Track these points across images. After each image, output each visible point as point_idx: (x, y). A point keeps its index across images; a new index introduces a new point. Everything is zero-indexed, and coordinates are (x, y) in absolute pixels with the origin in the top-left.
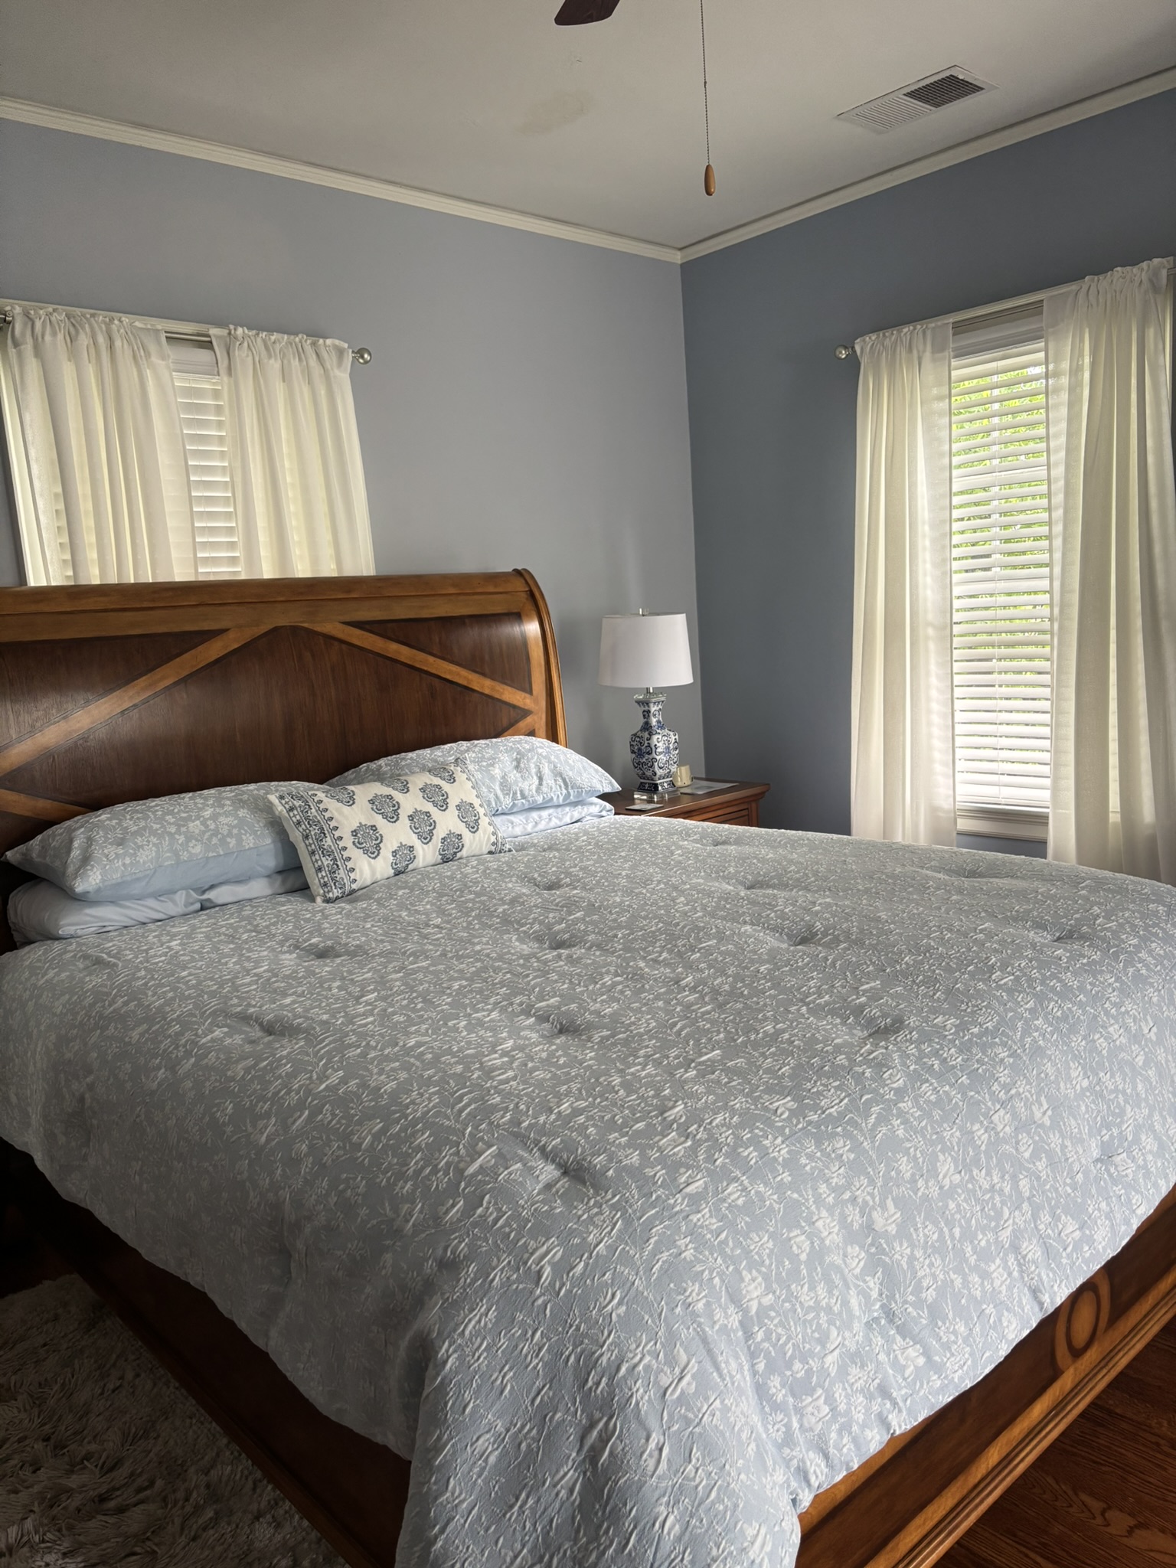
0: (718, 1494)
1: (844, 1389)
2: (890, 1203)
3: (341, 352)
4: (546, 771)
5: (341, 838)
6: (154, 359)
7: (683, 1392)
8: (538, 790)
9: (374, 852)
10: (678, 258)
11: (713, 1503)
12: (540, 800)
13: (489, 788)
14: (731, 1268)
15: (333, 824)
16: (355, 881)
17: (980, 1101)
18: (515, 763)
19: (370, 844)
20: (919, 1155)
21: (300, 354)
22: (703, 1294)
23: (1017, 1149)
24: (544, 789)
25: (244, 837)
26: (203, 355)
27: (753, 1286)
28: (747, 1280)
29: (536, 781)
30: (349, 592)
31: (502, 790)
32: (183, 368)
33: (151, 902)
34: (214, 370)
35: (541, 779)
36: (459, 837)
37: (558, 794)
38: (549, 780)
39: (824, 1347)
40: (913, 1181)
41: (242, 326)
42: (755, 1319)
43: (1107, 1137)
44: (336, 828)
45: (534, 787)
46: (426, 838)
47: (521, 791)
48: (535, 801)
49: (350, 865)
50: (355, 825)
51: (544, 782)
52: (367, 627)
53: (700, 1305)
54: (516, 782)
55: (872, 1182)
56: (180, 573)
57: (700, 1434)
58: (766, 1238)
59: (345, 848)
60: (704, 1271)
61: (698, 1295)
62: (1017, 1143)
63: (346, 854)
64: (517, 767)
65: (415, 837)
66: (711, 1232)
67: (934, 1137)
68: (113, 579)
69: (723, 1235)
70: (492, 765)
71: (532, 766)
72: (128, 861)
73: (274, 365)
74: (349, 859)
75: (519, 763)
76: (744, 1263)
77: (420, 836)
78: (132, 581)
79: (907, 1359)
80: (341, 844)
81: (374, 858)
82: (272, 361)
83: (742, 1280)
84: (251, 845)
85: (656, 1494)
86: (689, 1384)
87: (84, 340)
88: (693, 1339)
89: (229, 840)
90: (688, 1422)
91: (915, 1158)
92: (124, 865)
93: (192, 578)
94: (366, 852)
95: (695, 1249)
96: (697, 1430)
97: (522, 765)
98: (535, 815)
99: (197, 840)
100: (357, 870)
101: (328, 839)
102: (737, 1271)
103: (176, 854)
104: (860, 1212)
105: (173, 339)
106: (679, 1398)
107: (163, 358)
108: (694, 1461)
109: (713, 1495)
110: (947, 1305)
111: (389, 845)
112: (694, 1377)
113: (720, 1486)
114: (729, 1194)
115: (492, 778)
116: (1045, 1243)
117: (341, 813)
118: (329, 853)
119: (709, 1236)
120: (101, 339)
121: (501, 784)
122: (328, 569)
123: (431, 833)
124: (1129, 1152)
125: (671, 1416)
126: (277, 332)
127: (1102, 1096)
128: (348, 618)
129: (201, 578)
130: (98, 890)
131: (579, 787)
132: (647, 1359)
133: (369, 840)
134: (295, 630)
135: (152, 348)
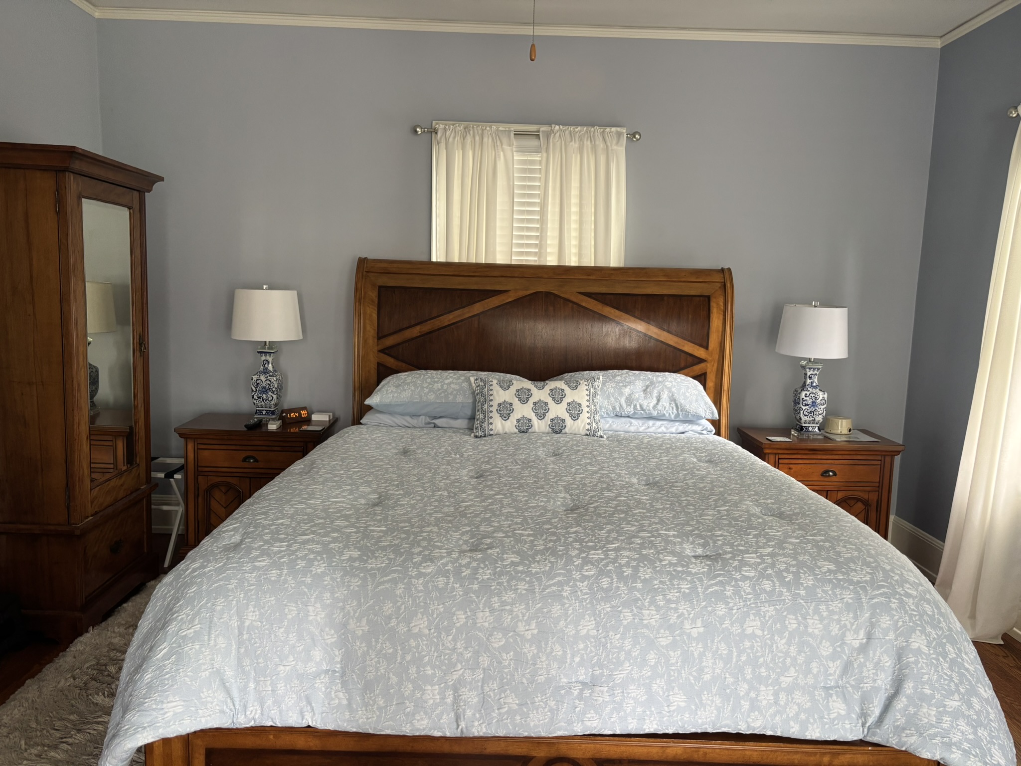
0: (169, 677)
1: (286, 686)
2: (364, 621)
3: (619, 134)
4: (665, 396)
5: (492, 406)
6: (505, 147)
7: (186, 635)
8: (654, 407)
9: (506, 417)
10: (938, 44)
11: (165, 679)
12: (655, 413)
13: (616, 399)
14: (245, 602)
15: (491, 398)
16: (492, 430)
17: (475, 601)
18: (644, 388)
19: (505, 412)
20: (403, 607)
21: (592, 139)
22: (223, 604)
23: (488, 639)
24: (659, 407)
25: (458, 396)
26: (533, 142)
27: (251, 614)
28: (250, 610)
29: (655, 401)
30: (589, 275)
31: (626, 402)
32: (522, 150)
33: (408, 418)
34: (538, 150)
35: (658, 401)
36: (563, 421)
37: (671, 412)
38: (665, 401)
39: (281, 661)
40: (389, 618)
41: (559, 125)
42: (246, 627)
43: (598, 672)
44: (492, 400)
45: (651, 405)
46: (541, 417)
47: (641, 406)
48: (650, 414)
49: (491, 421)
50: (501, 401)
51: (660, 403)
52: (593, 296)
53: (219, 608)
54: (638, 400)
55: (359, 605)
56: (500, 259)
57: (180, 653)
58: (273, 599)
59: (492, 412)
60: (231, 596)
61: (221, 603)
62: (491, 635)
63: (491, 415)
64: (645, 391)
65: (533, 414)
66: (248, 583)
67: (422, 604)
68: (464, 260)
69: (252, 587)
70: (626, 386)
71: (655, 391)
72: (396, 395)
73: (575, 145)
74: (492, 417)
75: (647, 388)
76: (253, 603)
77: (537, 415)
78: (474, 262)
79: (336, 696)
80: (491, 409)
81: (505, 420)
82: (573, 143)
83: (247, 609)
84: (460, 401)
85: (152, 664)
86: (191, 633)
87: (469, 139)
88: (206, 618)
89: (450, 396)
90: (180, 646)
91: (399, 608)
92: (393, 396)
93: (509, 262)
94: (501, 416)
95: (235, 586)
96: (180, 651)
97: (648, 390)
98: (651, 423)
99: (434, 393)
100: (494, 424)
101: (486, 405)
102: (248, 605)
103: (421, 397)
104: (343, 615)
105: (518, 134)
106: (183, 636)
107: (510, 145)
108: (170, 660)
109: (167, 676)
110: (378, 687)
111: (516, 416)
112: (195, 632)
113: (172, 675)
114: (271, 573)
115: (621, 394)
116: (484, 698)
117: (498, 392)
118: (483, 412)
119: (246, 584)
120: (477, 138)
121: (627, 398)
122: (589, 261)
123: (544, 415)
124: (612, 689)
125: (175, 641)
126: (580, 126)
127: (605, 646)
128: (582, 290)
129: (513, 263)
130: (377, 405)
131: (686, 411)
132: (184, 616)
133: (506, 410)
134: (548, 294)
135: (505, 140)
